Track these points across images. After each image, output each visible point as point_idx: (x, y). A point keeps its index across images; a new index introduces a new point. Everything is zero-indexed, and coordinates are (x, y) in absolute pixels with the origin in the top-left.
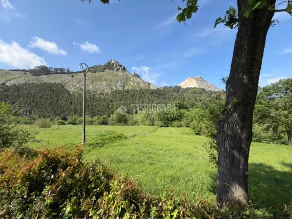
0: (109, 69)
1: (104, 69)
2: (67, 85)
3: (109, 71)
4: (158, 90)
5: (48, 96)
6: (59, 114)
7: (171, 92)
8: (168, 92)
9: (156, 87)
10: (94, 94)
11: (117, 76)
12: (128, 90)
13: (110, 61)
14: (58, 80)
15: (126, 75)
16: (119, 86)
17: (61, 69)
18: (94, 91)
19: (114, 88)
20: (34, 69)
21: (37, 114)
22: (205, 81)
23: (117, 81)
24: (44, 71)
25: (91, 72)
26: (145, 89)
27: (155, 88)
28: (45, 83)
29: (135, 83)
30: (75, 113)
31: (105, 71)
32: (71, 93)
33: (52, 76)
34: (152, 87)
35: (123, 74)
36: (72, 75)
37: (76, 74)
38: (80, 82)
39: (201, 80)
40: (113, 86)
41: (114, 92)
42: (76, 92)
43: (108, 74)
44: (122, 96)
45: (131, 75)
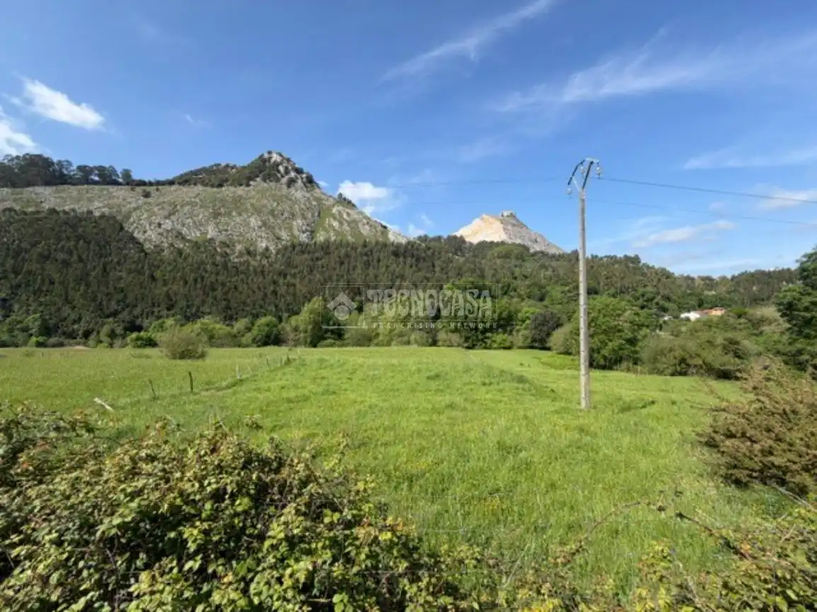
0: (264, 180)
1: (250, 179)
2: (132, 220)
3: (265, 185)
4: (412, 246)
5: (70, 253)
6: (115, 314)
7: (448, 251)
8: (439, 254)
9: (404, 236)
10: (226, 253)
11: (290, 200)
12: (328, 243)
13: (266, 156)
14: (97, 204)
15: (316, 199)
16: (299, 231)
17: (101, 169)
18: (224, 244)
19: (284, 235)
21: (35, 312)
22: (522, 225)
23: (293, 215)
24: (40, 171)
25: (204, 184)
26: (377, 243)
27: (404, 241)
29: (346, 227)
30: (168, 309)
31: (251, 183)
32: (147, 246)
33: (73, 190)
34: (391, 237)
35: (308, 195)
36: (144, 191)
37: (157, 190)
38: (174, 214)
39: (512, 221)
40: (280, 229)
41: (286, 248)
42: (166, 245)
43: (262, 193)
44: (312, 260)
45: (331, 200)
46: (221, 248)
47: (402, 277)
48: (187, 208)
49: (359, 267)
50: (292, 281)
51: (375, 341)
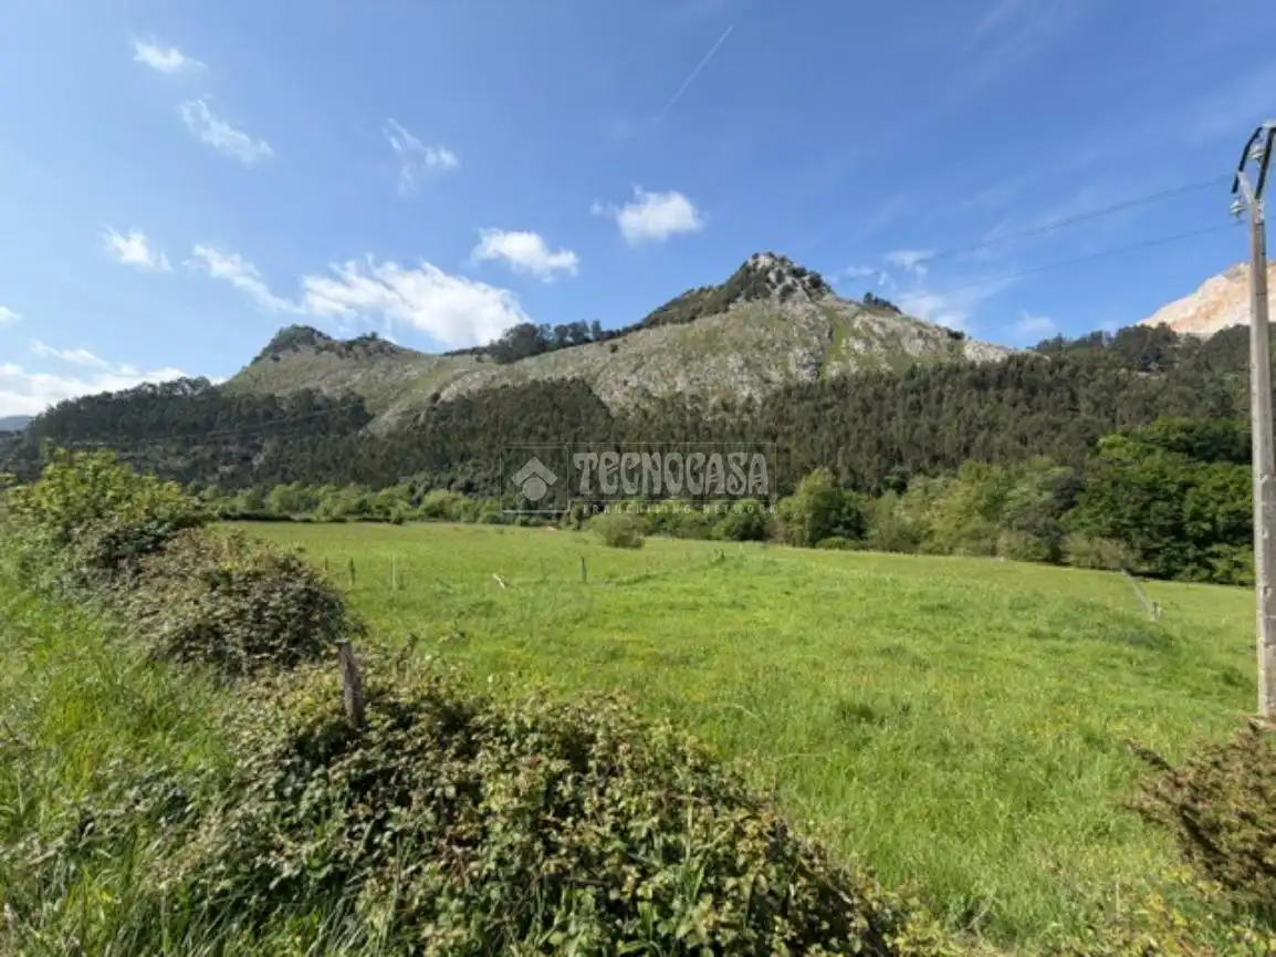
0: (748, 299)
1: (728, 301)
2: (599, 381)
3: (749, 305)
7: (1113, 366)
8: (1092, 370)
10: (698, 411)
11: (785, 320)
12: (845, 379)
13: (751, 262)
14: (571, 368)
15: (826, 311)
16: (797, 365)
17: (574, 327)
18: (694, 398)
19: (774, 375)
20: (500, 341)
23: (788, 343)
24: (527, 342)
25: (674, 322)
26: (940, 367)
27: (997, 357)
28: (535, 383)
29: (877, 347)
31: (731, 306)
32: (614, 411)
33: (551, 357)
34: (970, 353)
35: (811, 306)
36: (612, 344)
37: (624, 339)
38: (640, 367)
40: (769, 367)
41: (777, 395)
42: (631, 407)
43: (745, 318)
44: (817, 409)
45: (853, 307)
46: (692, 404)
47: (992, 427)
48: (654, 358)
49: (900, 414)
50: (787, 445)
51: (926, 545)
